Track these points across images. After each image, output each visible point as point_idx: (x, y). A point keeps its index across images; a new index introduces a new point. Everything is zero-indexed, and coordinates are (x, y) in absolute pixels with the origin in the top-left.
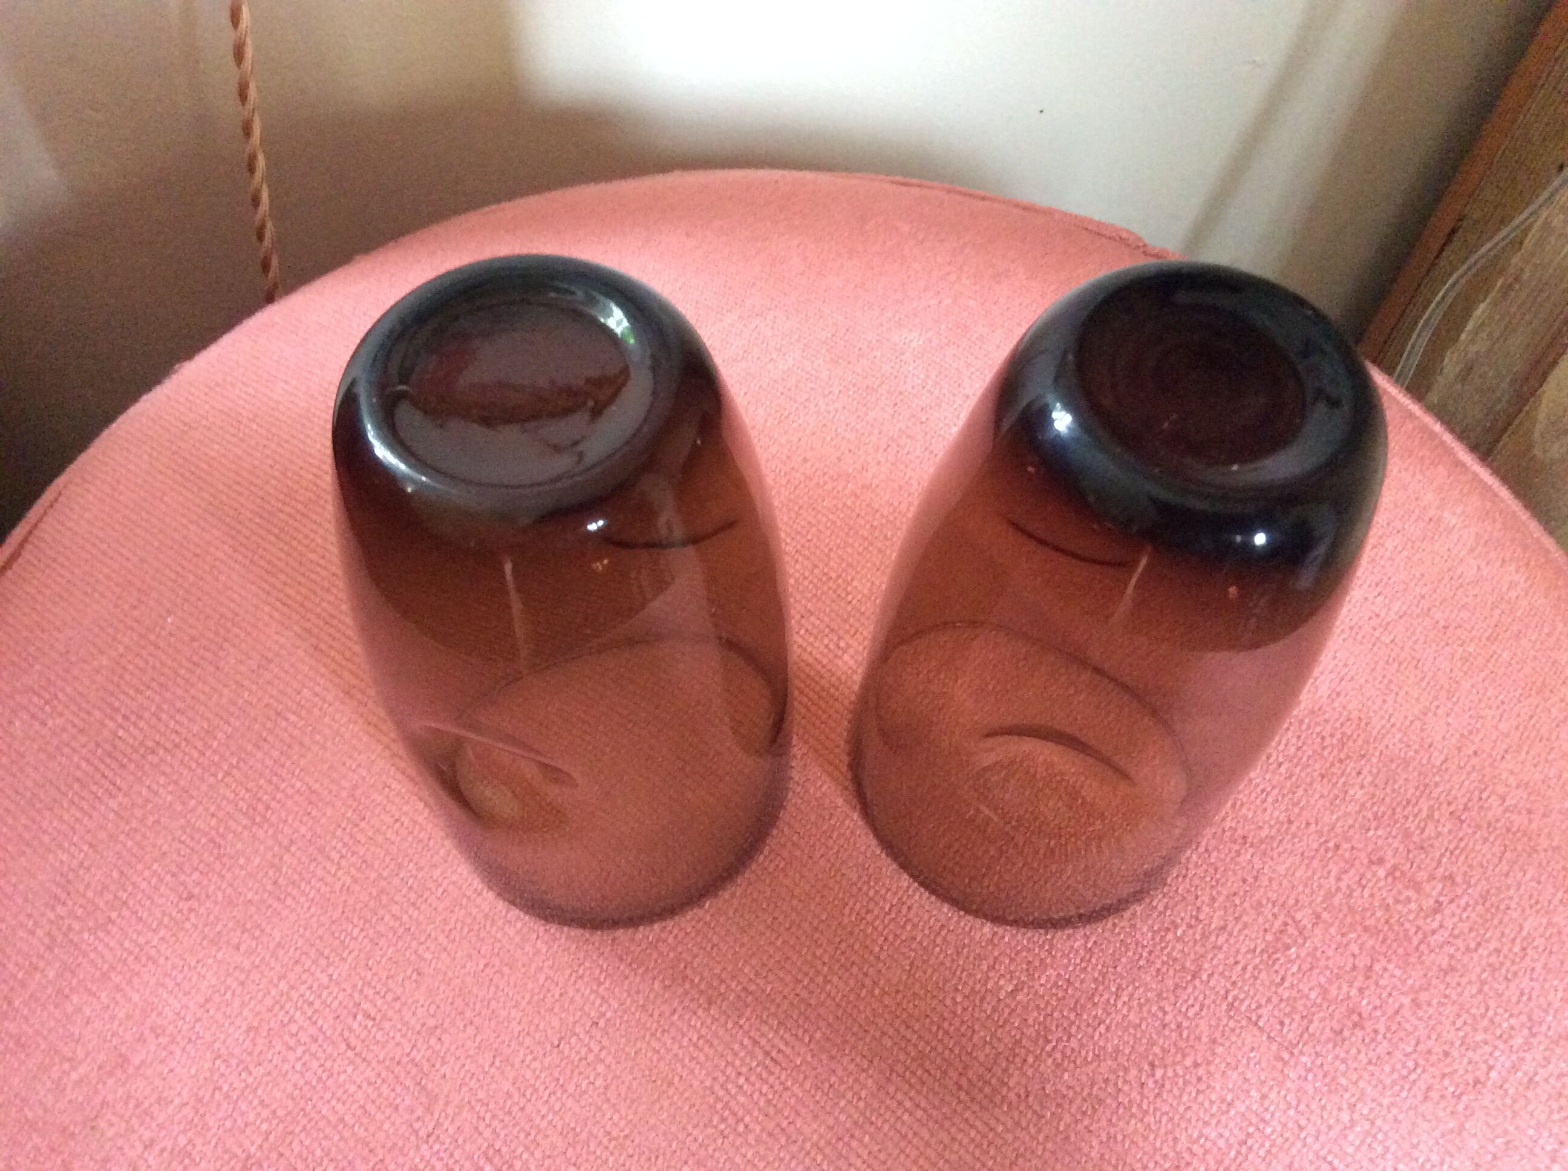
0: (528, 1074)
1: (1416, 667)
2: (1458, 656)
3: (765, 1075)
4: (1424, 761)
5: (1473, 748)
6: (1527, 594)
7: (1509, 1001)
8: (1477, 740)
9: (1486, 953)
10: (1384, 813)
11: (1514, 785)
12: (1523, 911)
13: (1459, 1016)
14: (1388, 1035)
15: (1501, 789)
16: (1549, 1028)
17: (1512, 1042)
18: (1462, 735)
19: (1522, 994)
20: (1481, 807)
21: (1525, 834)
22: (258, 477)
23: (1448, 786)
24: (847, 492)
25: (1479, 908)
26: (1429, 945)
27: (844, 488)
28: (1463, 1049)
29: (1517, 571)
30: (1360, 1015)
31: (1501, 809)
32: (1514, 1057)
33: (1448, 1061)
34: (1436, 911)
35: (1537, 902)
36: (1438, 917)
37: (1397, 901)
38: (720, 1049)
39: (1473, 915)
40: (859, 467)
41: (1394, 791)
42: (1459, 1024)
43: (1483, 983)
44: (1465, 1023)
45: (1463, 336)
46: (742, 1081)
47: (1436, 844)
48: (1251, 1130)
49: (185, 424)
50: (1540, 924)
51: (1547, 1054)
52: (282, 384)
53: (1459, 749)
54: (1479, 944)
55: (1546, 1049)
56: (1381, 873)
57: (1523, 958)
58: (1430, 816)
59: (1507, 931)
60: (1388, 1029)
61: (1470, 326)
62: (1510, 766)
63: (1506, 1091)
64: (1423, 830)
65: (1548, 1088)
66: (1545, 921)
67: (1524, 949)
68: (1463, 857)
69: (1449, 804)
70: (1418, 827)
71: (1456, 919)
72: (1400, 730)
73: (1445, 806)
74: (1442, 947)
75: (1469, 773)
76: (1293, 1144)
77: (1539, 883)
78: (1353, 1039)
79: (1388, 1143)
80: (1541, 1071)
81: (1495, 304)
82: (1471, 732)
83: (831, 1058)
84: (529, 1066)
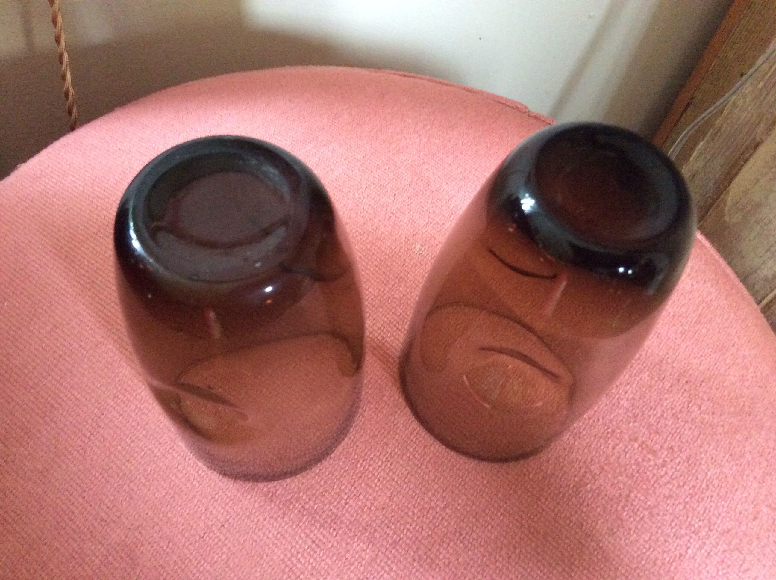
1: (658, 336)
2: (679, 331)
3: (312, 553)
4: (660, 387)
5: (686, 380)
6: (716, 298)
7: (699, 513)
8: (688, 376)
9: (688, 488)
10: (638, 414)
11: (706, 399)
12: (708, 466)
13: (673, 521)
14: (636, 531)
15: (699, 402)
16: (719, 527)
17: (700, 534)
18: (680, 373)
19: (706, 509)
20: (689, 411)
21: (710, 425)
22: (55, 227)
23: (672, 400)
24: (368, 241)
25: (685, 464)
26: (659, 484)
27: (367, 239)
28: (675, 538)
29: (712, 286)
30: (622, 520)
31: (699, 412)
32: (700, 542)
33: (667, 544)
34: (663, 466)
35: (715, 461)
36: (665, 469)
37: (643, 460)
38: (289, 539)
39: (682, 468)
40: (375, 228)
41: (644, 402)
42: (673, 524)
43: (687, 503)
44: (676, 525)
45: (692, 159)
46: (299, 556)
47: (665, 430)
49: (19, 198)
50: (716, 473)
51: (717, 540)
52: (71, 177)
53: (679, 380)
54: (685, 483)
55: (717, 538)
56: (636, 445)
57: (707, 490)
58: (662, 415)
59: (699, 476)
60: (637, 528)
61: (695, 154)
62: (704, 389)
63: (696, 560)
64: (658, 423)
65: (717, 558)
66: (718, 471)
67: (707, 486)
68: (678, 437)
69: (672, 409)
70: (655, 422)
71: (673, 470)
72: (648, 370)
73: (669, 411)
74: (665, 485)
75: (683, 393)
77: (717, 451)
78: (618, 533)
80: (714, 549)
81: (708, 142)
82: (685, 371)
83: (347, 544)
84: (187, 548)
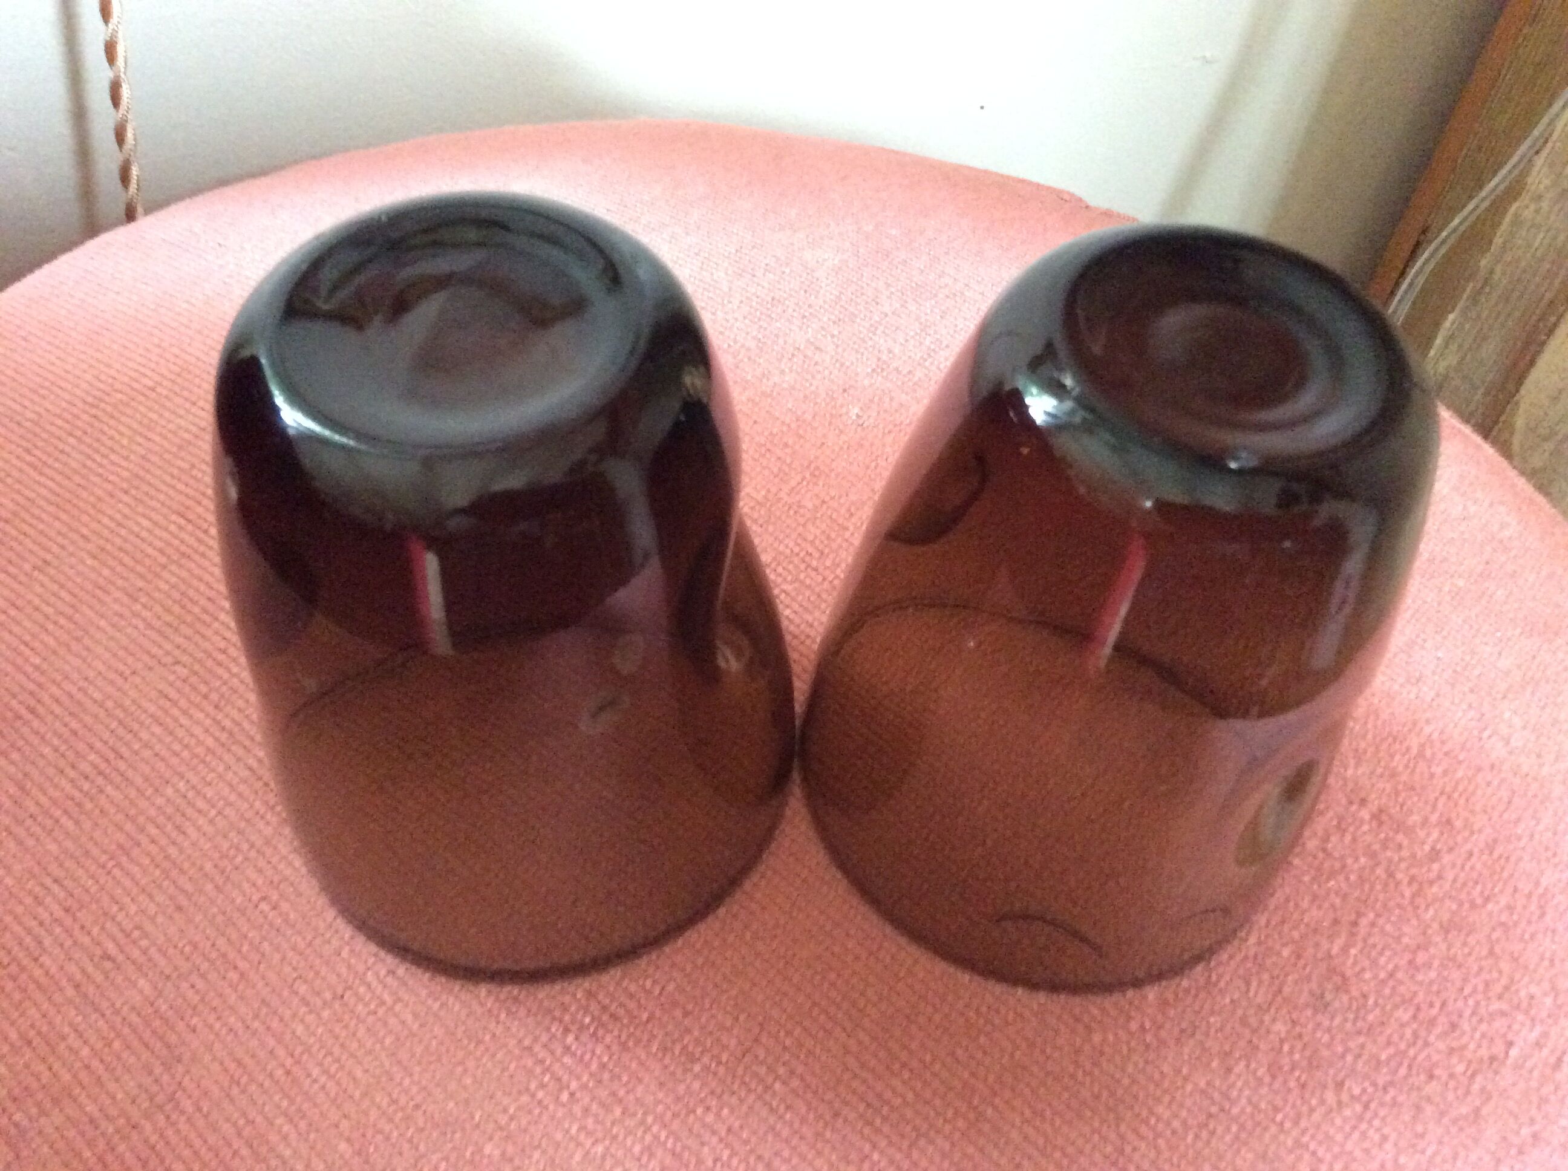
0: (300, 1029)
2: (1447, 589)
5: (1469, 685)
6: (1520, 536)
8: (1473, 677)
11: (1519, 726)
14: (1380, 1001)
15: (1504, 730)
18: (1455, 671)
19: (1542, 959)
20: (1482, 748)
21: (1535, 779)
25: (1485, 857)
28: (1474, 1020)
29: (1508, 514)
30: (1343, 976)
31: (1505, 750)
33: (1456, 1033)
34: (1432, 859)
35: (1555, 855)
36: (1436, 866)
37: (1385, 847)
39: (1479, 866)
46: (570, 1039)
48: (1214, 1110)
53: (1453, 686)
56: (1365, 814)
60: (1381, 994)
62: (1513, 707)
67: (1541, 908)
70: (1407, 766)
71: (1457, 869)
76: (1266, 1129)
78: (1337, 1004)
79: (1386, 1131)
81: (1464, 312)
82: (1465, 668)
83: (686, 1014)
84: (302, 1021)
